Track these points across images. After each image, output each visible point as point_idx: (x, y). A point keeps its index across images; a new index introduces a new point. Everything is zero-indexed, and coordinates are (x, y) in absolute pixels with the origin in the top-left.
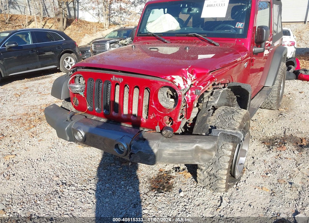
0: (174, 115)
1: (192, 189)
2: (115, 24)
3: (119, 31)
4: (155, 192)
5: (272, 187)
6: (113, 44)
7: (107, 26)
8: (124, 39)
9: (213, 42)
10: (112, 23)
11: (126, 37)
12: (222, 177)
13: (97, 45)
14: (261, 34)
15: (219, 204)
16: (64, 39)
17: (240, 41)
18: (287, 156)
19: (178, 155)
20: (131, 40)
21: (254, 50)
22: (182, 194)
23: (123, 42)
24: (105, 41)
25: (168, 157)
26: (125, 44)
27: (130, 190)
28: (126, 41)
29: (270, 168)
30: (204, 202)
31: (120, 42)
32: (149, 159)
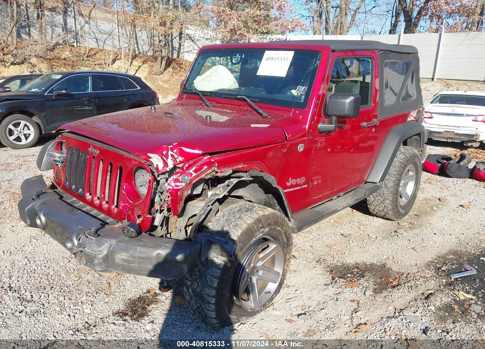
0: (142, 206)
9: (261, 111)
16: (139, 88)
17: (297, 112)
19: (134, 262)
21: (319, 127)
25: (122, 263)
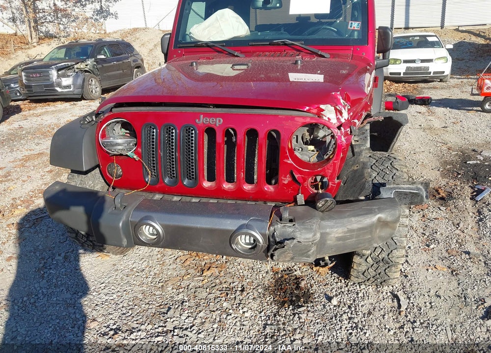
0: (330, 171)
1: (343, 290)
2: (49, 36)
3: (69, 48)
4: (291, 309)
5: (447, 263)
6: (63, 71)
7: (35, 40)
8: (83, 62)
9: (320, 52)
10: (42, 34)
11: (84, 58)
12: (398, 261)
13: (32, 73)
14: (384, 39)
15: (396, 304)
17: (359, 49)
18: (434, 215)
19: (351, 237)
20: (95, 63)
21: (376, 63)
22: (335, 302)
23: (82, 67)
24: (48, 66)
25: (336, 243)
26: (86, 69)
27: (246, 315)
28: (86, 65)
29: (426, 237)
30: (373, 306)
31: (76, 66)
32: (310, 253)
